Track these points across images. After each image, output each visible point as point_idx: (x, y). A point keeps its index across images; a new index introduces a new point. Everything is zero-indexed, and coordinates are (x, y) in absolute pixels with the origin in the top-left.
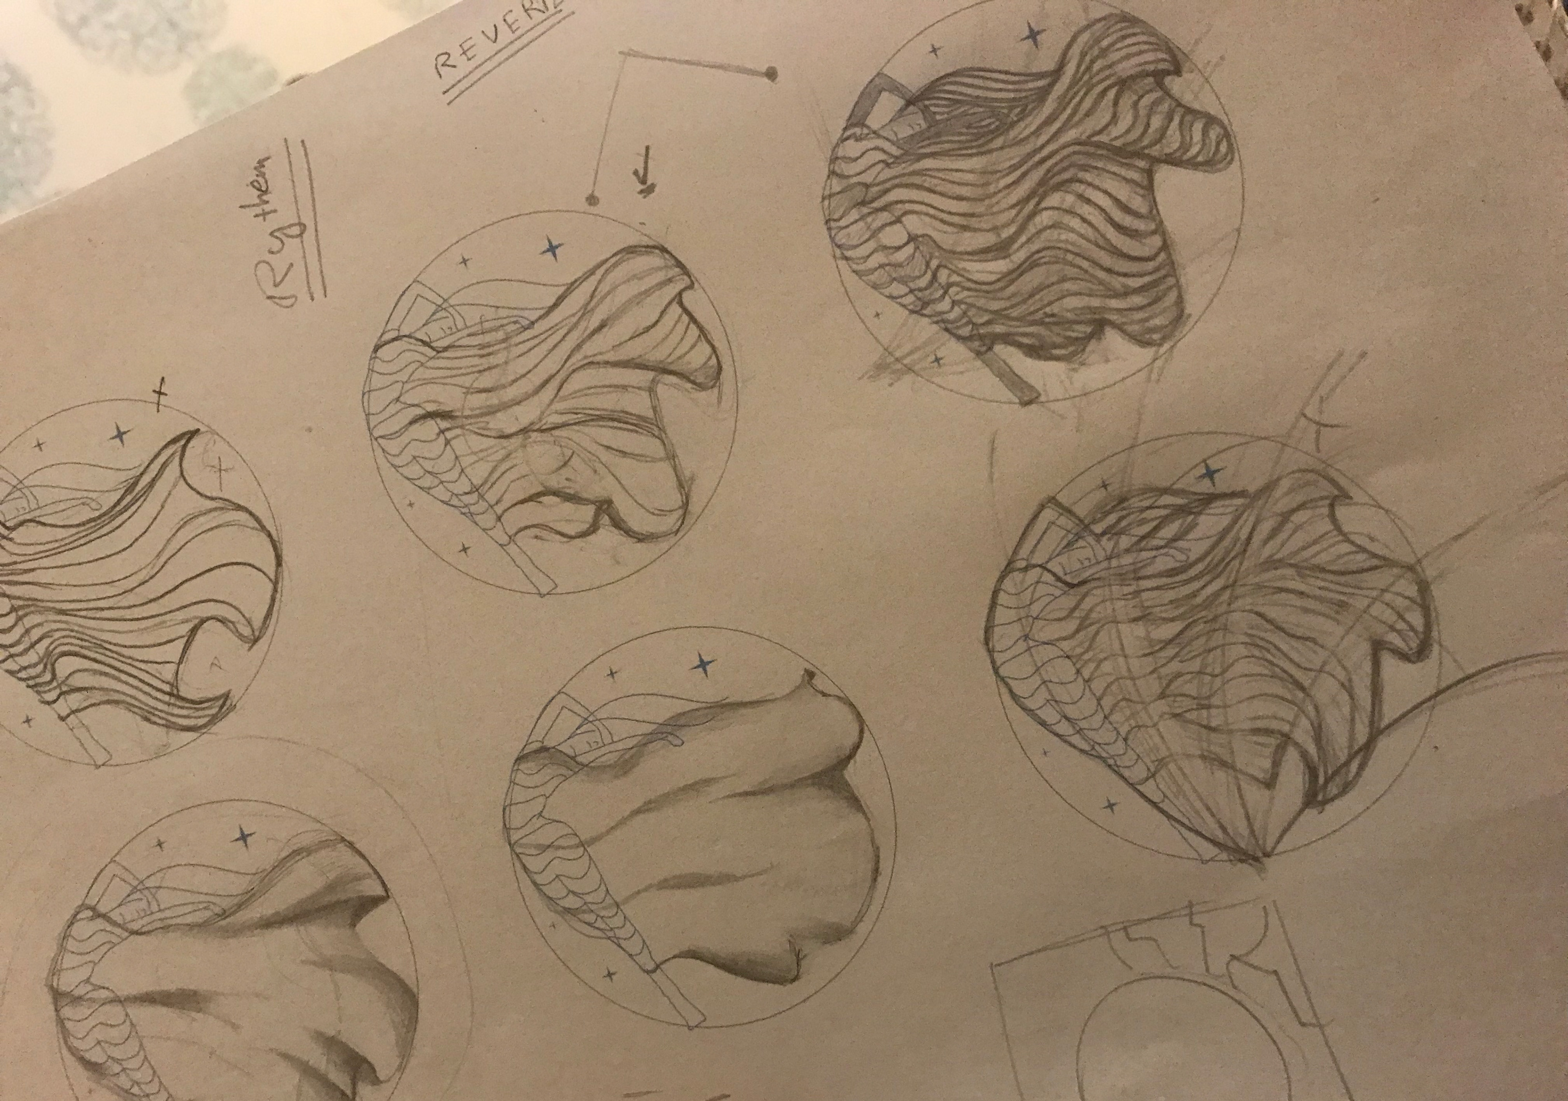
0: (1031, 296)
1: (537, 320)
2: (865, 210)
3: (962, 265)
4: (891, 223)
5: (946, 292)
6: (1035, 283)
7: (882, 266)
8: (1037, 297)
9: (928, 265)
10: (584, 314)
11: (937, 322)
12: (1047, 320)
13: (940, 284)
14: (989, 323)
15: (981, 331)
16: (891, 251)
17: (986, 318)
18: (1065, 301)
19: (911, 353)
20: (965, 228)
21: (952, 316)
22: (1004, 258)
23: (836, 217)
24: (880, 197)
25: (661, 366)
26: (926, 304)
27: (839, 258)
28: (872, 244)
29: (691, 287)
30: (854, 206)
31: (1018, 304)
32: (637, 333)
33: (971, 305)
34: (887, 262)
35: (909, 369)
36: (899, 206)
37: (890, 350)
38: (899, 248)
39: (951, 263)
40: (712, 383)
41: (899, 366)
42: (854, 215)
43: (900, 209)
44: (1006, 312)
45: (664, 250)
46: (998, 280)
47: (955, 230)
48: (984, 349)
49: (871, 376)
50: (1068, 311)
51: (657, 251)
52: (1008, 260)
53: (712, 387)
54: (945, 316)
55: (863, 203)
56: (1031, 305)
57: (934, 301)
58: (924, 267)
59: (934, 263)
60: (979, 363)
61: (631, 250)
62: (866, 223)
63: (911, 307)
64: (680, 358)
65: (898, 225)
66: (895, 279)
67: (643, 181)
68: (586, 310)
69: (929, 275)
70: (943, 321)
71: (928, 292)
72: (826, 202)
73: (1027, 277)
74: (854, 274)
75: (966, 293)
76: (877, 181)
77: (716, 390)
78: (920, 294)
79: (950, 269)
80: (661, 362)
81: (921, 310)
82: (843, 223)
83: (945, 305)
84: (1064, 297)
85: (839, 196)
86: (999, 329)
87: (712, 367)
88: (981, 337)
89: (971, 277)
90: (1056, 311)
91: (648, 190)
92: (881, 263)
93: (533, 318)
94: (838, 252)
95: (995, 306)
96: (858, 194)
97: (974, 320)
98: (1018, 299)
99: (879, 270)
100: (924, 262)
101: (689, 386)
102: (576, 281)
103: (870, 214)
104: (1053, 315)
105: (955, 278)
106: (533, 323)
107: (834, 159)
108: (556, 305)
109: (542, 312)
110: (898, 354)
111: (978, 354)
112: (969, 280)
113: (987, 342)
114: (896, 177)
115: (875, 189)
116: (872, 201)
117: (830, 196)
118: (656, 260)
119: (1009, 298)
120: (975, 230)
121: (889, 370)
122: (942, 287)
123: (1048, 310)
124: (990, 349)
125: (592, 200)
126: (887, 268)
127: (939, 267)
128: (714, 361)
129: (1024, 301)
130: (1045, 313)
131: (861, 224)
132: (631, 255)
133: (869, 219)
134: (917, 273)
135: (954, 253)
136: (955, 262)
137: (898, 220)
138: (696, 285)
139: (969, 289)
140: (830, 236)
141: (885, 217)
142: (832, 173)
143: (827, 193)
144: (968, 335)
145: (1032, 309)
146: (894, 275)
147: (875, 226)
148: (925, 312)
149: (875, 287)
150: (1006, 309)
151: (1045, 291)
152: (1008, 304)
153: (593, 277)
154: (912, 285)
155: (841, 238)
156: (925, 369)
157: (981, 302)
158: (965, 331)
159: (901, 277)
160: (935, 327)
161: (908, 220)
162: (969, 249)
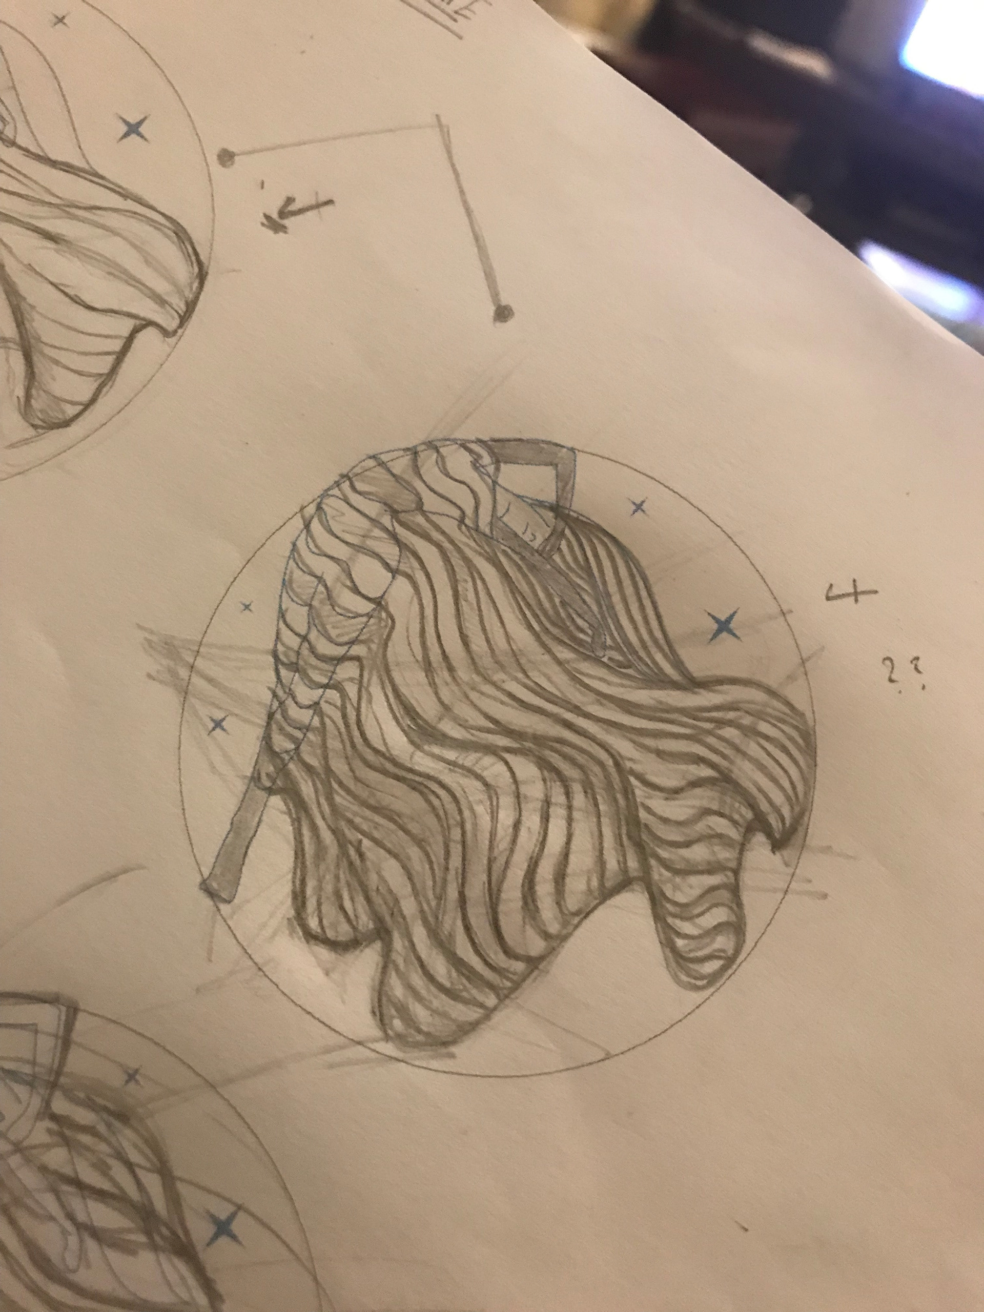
0: (376, 809)
1: (20, 148)
2: (386, 520)
3: (376, 690)
4: (387, 566)
5: (326, 686)
6: (398, 806)
7: (320, 579)
8: (377, 819)
9: (352, 643)
10: (56, 206)
11: (275, 695)
12: (352, 852)
13: (333, 672)
14: (309, 768)
15: (291, 766)
16: (348, 583)
17: (314, 762)
18: (393, 862)
19: (210, 680)
20: (428, 667)
21: (294, 711)
22: (412, 742)
23: (359, 486)
24: (415, 532)
25: (32, 341)
26: (294, 667)
27: (303, 517)
28: (342, 552)
29: (166, 333)
30: (385, 504)
31: (355, 797)
32: (66, 290)
33: (322, 731)
34: (329, 584)
35: (185, 692)
36: (416, 565)
37: (202, 650)
38: (356, 590)
39: (370, 674)
40: (40, 423)
41: (183, 673)
42: (372, 509)
43: (412, 568)
44: (335, 786)
45: (202, 277)
46: (376, 751)
47: (420, 658)
48: (268, 784)
49: (149, 642)
50: (378, 873)
51: (196, 270)
52: (411, 748)
53: (35, 426)
54: (290, 702)
55: (395, 514)
56: (363, 817)
57: (305, 675)
58: (345, 639)
59: (357, 650)
60: (240, 786)
61: (181, 235)
62: (370, 531)
63: (280, 648)
64: (57, 362)
65: (390, 574)
66: (310, 606)
67: (282, 214)
68: (67, 208)
69: (340, 651)
70: (281, 703)
71: (313, 661)
72: (372, 463)
73: (400, 789)
74: (290, 547)
75: (337, 716)
76: (434, 518)
77: (31, 432)
78: (305, 652)
79: (361, 675)
80: (39, 339)
81: (283, 664)
82: (354, 498)
83: (305, 694)
84: (396, 856)
85: (389, 477)
86: (307, 789)
87: (63, 412)
88: (283, 770)
89: (363, 710)
90: (369, 854)
91: (275, 225)
92: (325, 577)
93: (19, 141)
94: (311, 509)
95: (339, 766)
96: (405, 500)
97: (303, 747)
98: (364, 793)
99: (313, 579)
100: (355, 635)
101: (20, 392)
102: (102, 178)
103: (385, 529)
104: (361, 855)
105: (352, 690)
106: (13, 144)
107: (431, 445)
108: (54, 164)
109: (33, 149)
110: (200, 663)
111: (255, 779)
112: (358, 710)
113: (279, 783)
114: (452, 542)
115: (420, 519)
116: (402, 524)
117: (382, 464)
118: (183, 271)
119: (357, 779)
120: (433, 684)
121: (172, 664)
122: (331, 678)
123: (366, 843)
124: (270, 791)
125: (226, 157)
126: (321, 588)
127: (358, 659)
128: (71, 411)
129: (364, 804)
130: (360, 842)
131: (366, 524)
132: (175, 239)
133: (377, 532)
134: (333, 633)
135: (388, 671)
136: (375, 679)
137: (395, 572)
138: (172, 340)
139: (344, 716)
140: (329, 489)
141: (390, 551)
142: (414, 452)
143: (384, 458)
144: (277, 750)
145: (357, 820)
146: (315, 603)
147: (370, 543)
148: (283, 672)
149: (287, 584)
150: (341, 784)
151: (392, 826)
152: (351, 784)
153: (121, 199)
154: (313, 635)
155: (333, 505)
156: (196, 713)
157: (334, 744)
158: (281, 743)
159: (319, 616)
160: (267, 697)
161: (402, 586)
162: (403, 690)
